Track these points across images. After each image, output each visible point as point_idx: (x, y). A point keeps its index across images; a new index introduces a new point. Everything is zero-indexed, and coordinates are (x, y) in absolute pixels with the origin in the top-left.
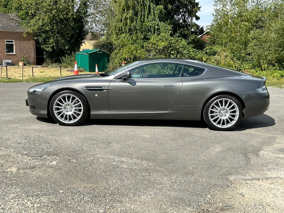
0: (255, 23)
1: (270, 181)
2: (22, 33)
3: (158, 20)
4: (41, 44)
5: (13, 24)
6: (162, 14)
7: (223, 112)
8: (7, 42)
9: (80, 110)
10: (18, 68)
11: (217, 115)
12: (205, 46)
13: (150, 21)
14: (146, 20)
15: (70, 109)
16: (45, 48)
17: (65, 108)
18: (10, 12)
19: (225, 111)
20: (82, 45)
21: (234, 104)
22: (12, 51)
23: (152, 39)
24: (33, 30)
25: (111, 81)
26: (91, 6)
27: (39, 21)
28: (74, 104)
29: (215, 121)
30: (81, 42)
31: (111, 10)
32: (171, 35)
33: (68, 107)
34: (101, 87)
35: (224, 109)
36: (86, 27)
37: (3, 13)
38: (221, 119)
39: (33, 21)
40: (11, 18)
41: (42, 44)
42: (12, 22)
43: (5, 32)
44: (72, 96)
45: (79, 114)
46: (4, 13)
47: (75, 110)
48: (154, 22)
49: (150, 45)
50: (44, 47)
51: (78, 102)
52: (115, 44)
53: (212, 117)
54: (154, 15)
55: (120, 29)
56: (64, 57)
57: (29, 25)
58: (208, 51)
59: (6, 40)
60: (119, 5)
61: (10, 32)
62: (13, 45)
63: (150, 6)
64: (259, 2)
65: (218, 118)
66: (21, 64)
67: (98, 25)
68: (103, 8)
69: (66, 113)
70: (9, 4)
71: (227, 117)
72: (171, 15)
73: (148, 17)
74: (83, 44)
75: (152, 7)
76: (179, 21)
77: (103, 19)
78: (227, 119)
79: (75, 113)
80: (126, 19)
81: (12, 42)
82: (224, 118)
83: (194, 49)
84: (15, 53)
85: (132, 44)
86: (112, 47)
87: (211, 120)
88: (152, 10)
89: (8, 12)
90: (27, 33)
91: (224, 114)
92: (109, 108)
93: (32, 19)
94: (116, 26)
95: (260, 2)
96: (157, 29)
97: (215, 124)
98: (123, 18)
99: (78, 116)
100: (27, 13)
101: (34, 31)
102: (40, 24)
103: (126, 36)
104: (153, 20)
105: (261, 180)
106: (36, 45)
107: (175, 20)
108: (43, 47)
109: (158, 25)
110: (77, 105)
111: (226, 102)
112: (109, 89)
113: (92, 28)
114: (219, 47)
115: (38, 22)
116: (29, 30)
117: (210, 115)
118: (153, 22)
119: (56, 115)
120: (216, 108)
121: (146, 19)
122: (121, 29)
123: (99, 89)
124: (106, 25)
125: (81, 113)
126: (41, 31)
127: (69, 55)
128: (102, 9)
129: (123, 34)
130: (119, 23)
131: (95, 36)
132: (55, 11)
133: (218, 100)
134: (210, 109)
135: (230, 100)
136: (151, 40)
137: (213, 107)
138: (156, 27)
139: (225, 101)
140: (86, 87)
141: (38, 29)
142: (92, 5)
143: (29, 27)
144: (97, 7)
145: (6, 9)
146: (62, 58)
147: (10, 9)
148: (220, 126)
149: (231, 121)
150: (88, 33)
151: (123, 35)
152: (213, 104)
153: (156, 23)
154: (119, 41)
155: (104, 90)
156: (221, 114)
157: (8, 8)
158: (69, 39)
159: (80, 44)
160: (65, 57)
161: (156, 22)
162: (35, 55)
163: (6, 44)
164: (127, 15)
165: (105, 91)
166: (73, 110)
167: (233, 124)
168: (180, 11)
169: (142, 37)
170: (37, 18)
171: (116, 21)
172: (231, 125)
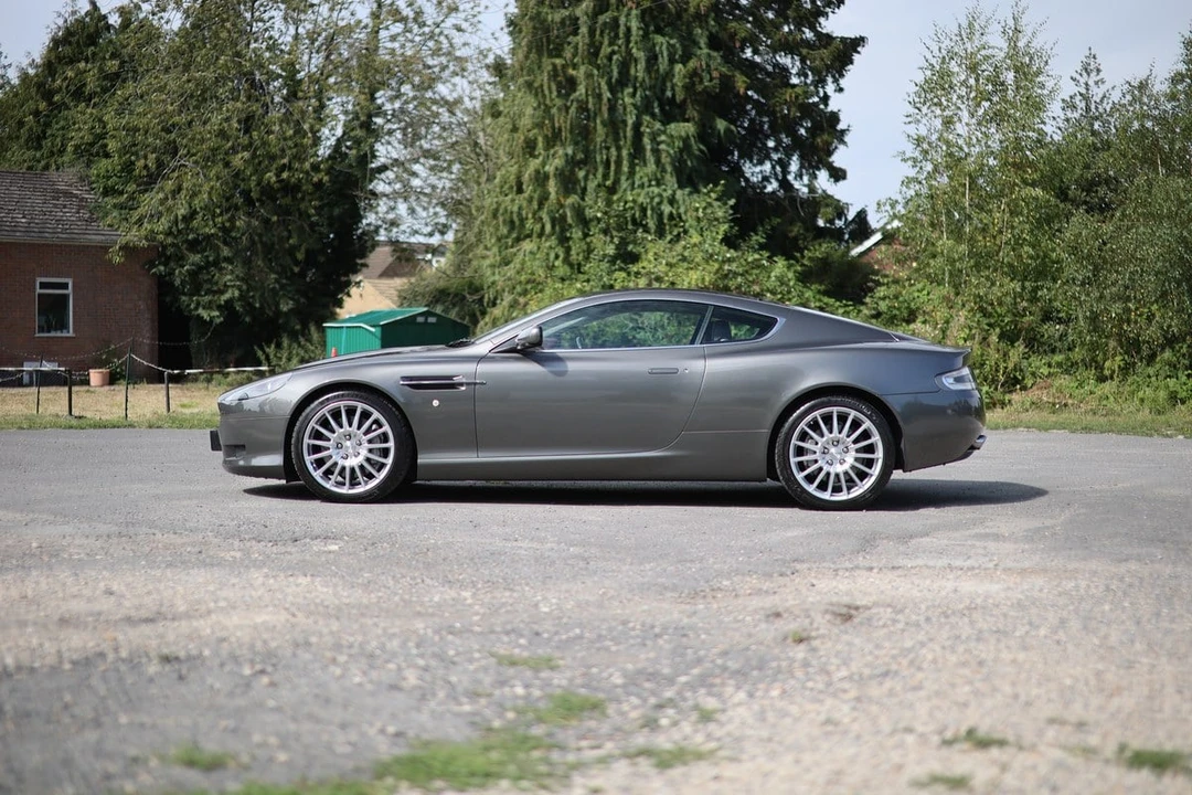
0: (1083, 190)
1: (900, 572)
2: (105, 249)
3: (671, 181)
4: (180, 294)
5: (69, 214)
6: (690, 154)
7: (833, 450)
8: (43, 285)
9: (385, 453)
10: (88, 391)
11: (816, 461)
12: (870, 284)
13: (642, 186)
14: (624, 184)
15: (354, 448)
16: (196, 309)
17: (339, 446)
18: (54, 167)
19: (841, 447)
20: (349, 295)
21: (867, 424)
22: (63, 326)
23: (650, 256)
24: (151, 236)
25: (481, 359)
26: (390, 133)
27: (174, 198)
28: (366, 433)
29: (810, 479)
30: (348, 284)
31: (476, 144)
32: (729, 241)
33: (348, 443)
34: (450, 378)
35: (836, 443)
36: (370, 219)
37: (24, 170)
38: (828, 474)
39: (150, 201)
40: (58, 191)
41: (185, 294)
42: (65, 207)
43: (39, 245)
44: (361, 406)
45: (383, 466)
46: (30, 168)
47: (370, 451)
48: (656, 190)
49: (642, 282)
50: (192, 306)
51: (380, 426)
52: (493, 283)
53: (802, 466)
54: (658, 162)
55: (512, 222)
56: (273, 346)
57: (135, 215)
58: (883, 306)
59: (39, 280)
60: (510, 126)
61: (57, 245)
62: (66, 297)
63: (637, 126)
64: (1093, 107)
65: (821, 469)
66: (95, 376)
67: (419, 209)
68: (440, 137)
69: (341, 463)
70: (49, 132)
71: (846, 467)
72: (728, 163)
73: (632, 173)
74: (354, 291)
75: (648, 130)
76: (765, 187)
77: (444, 182)
78: (846, 473)
79: (368, 460)
80: (541, 179)
81: (65, 286)
82: (839, 469)
83: (826, 299)
84: (71, 334)
85: (563, 280)
86: (483, 297)
87: (800, 476)
88: (646, 140)
89: (47, 167)
90: (125, 248)
91: (839, 457)
92: (476, 444)
93: (146, 191)
94: (497, 210)
95: (1097, 108)
96: (671, 216)
97: (811, 489)
98: (526, 178)
99: (379, 471)
100: (128, 167)
101: (154, 239)
102: (182, 212)
103: (539, 248)
104: (653, 183)
105: (875, 571)
106: (160, 295)
107: (747, 180)
108: (189, 305)
109: (672, 201)
110: (375, 437)
111: (842, 418)
112: (475, 384)
113: (394, 223)
114: (928, 287)
115: (170, 202)
116: (134, 236)
117: (793, 460)
118: (651, 189)
119: (311, 468)
120: (812, 438)
121: (623, 178)
122: (517, 223)
123: (446, 384)
124: (456, 208)
125: (389, 461)
126: (186, 239)
127: (294, 336)
128: (436, 142)
129: (528, 240)
130: (510, 196)
131: (405, 258)
132: (246, 155)
133: (817, 414)
134: (794, 441)
135: (853, 414)
136: (648, 263)
137: (804, 436)
138: (666, 209)
139: (838, 416)
140: (404, 378)
141: (169, 233)
142: (395, 126)
143: (135, 223)
144: (417, 137)
145: (38, 155)
146: (267, 350)
147: (52, 154)
148: (826, 496)
149: (862, 481)
150: (376, 244)
151: (527, 245)
152: (803, 425)
153: (665, 195)
154: (510, 271)
155: (462, 384)
156: (828, 457)
157: (45, 151)
158: (296, 270)
159: (342, 291)
160: (279, 346)
161: (665, 190)
162: (152, 339)
163: (39, 295)
164: (544, 164)
165: (463, 388)
166: (364, 453)
167: (866, 487)
168: (765, 145)
169: (611, 250)
170: (170, 185)
171: (498, 190)
172: (861, 491)
